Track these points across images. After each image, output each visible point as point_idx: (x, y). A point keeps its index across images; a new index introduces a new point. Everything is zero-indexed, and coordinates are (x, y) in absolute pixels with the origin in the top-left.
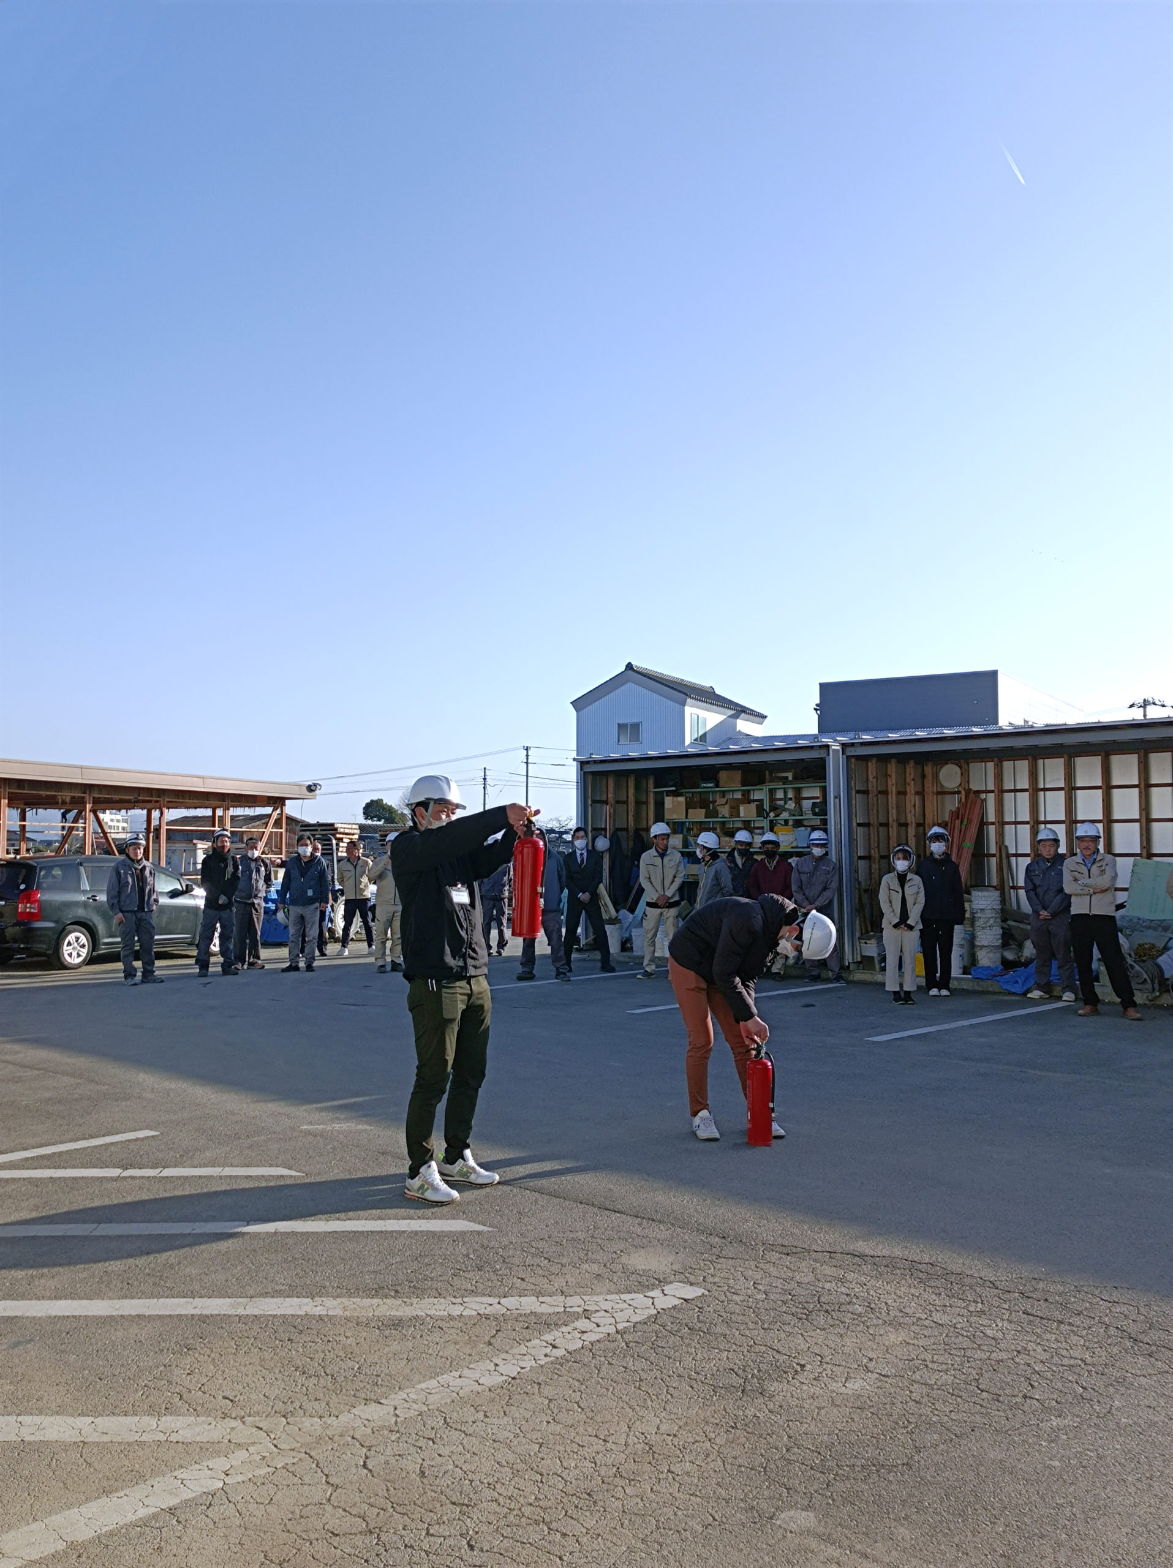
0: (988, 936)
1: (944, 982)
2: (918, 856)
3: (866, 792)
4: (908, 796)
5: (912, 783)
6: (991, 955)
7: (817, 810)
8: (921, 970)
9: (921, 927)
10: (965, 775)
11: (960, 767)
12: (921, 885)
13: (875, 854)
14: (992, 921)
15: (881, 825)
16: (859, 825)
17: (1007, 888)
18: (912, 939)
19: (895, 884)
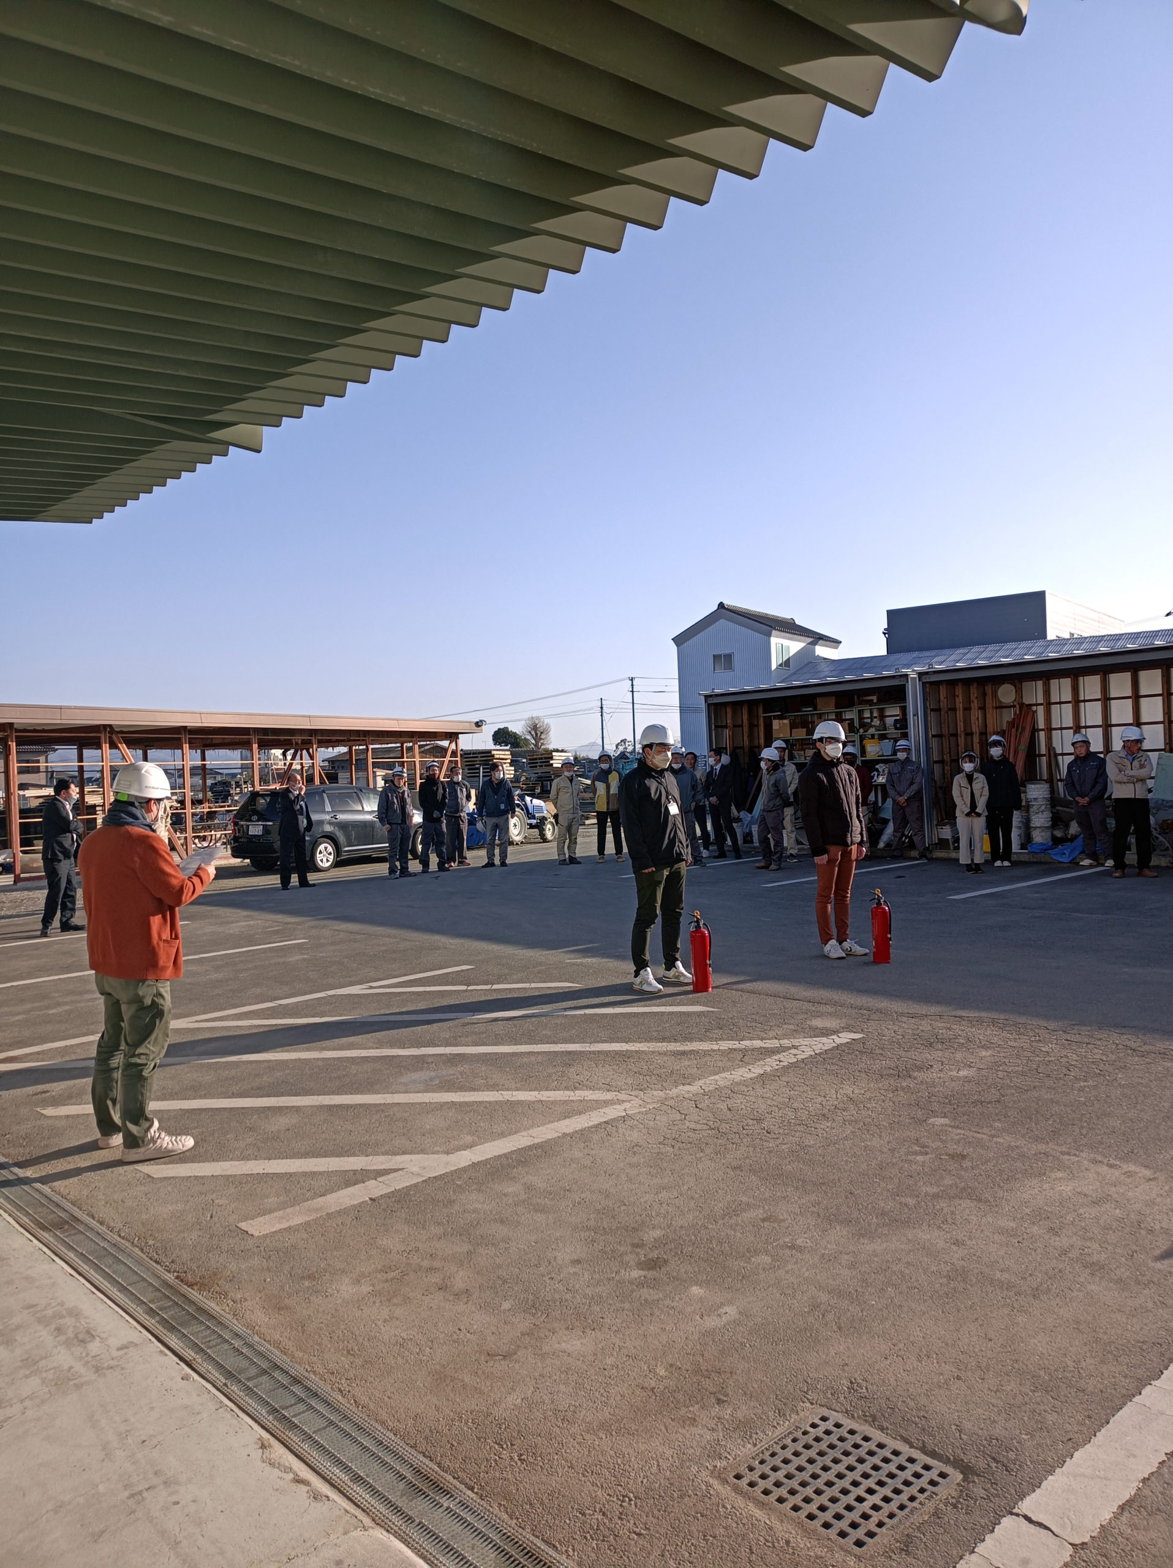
0: (1040, 819)
1: (1007, 854)
2: (982, 759)
3: (938, 710)
4: (972, 712)
5: (976, 701)
6: (1043, 834)
7: (898, 725)
8: (987, 847)
9: (987, 814)
10: (1019, 692)
11: (1015, 686)
12: (985, 781)
13: (946, 757)
14: (1043, 807)
15: (952, 735)
16: (933, 736)
17: (1055, 782)
18: (980, 823)
19: (964, 782)
